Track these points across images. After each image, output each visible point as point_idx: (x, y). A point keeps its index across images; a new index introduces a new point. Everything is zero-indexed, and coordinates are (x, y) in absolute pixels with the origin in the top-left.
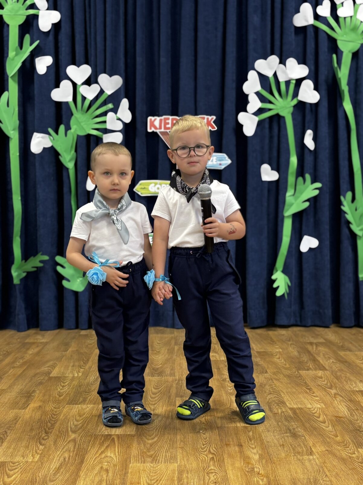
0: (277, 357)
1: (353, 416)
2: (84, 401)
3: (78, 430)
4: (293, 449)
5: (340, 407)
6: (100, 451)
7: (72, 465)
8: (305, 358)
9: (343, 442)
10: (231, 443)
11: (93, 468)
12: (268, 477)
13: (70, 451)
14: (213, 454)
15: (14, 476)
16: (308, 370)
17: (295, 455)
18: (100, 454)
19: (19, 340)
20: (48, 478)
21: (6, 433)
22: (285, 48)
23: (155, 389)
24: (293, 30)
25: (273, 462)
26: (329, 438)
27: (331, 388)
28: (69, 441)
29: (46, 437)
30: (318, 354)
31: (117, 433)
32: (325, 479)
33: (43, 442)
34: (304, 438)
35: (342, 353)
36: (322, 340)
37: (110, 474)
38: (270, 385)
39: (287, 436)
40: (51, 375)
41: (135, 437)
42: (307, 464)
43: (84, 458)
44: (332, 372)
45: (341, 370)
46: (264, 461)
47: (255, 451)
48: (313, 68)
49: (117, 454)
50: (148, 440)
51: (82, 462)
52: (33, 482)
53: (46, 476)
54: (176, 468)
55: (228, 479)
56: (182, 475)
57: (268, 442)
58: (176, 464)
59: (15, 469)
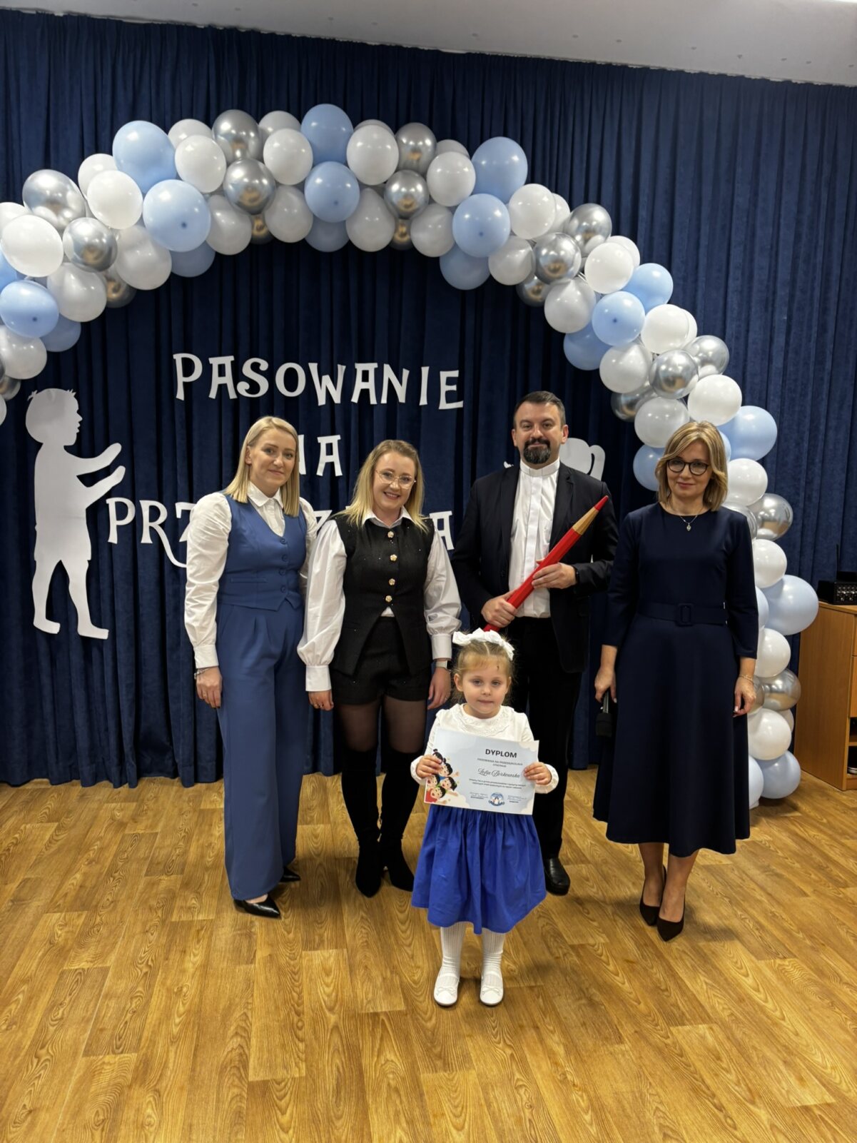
1: (646, 960)
2: (322, 943)
3: (335, 1005)
4: (598, 1031)
5: (626, 941)
6: (376, 1049)
7: (351, 1083)
9: (650, 1013)
10: (525, 1022)
11: (380, 1088)
12: (585, 1091)
13: (339, 1051)
14: (510, 1046)
15: (289, 1112)
17: (604, 1044)
18: (378, 1056)
19: (191, 804)
21: (247, 1017)
23: (402, 912)
25: (583, 1062)
26: (632, 1006)
28: (332, 1030)
29: (300, 1024)
31: (384, 1010)
32: (650, 1091)
33: (300, 1034)
34: (603, 1007)
37: (404, 1099)
39: (584, 1005)
41: (409, 1016)
42: (622, 1061)
43: (360, 1065)
44: (596, 865)
46: (572, 1058)
47: (556, 1038)
49: (398, 1054)
50: (426, 1021)
51: (361, 1074)
52: (315, 1120)
53: (328, 1110)
54: (477, 1081)
55: (542, 1098)
56: (487, 1093)
57: (565, 1018)
58: (474, 1072)
59: (285, 1095)
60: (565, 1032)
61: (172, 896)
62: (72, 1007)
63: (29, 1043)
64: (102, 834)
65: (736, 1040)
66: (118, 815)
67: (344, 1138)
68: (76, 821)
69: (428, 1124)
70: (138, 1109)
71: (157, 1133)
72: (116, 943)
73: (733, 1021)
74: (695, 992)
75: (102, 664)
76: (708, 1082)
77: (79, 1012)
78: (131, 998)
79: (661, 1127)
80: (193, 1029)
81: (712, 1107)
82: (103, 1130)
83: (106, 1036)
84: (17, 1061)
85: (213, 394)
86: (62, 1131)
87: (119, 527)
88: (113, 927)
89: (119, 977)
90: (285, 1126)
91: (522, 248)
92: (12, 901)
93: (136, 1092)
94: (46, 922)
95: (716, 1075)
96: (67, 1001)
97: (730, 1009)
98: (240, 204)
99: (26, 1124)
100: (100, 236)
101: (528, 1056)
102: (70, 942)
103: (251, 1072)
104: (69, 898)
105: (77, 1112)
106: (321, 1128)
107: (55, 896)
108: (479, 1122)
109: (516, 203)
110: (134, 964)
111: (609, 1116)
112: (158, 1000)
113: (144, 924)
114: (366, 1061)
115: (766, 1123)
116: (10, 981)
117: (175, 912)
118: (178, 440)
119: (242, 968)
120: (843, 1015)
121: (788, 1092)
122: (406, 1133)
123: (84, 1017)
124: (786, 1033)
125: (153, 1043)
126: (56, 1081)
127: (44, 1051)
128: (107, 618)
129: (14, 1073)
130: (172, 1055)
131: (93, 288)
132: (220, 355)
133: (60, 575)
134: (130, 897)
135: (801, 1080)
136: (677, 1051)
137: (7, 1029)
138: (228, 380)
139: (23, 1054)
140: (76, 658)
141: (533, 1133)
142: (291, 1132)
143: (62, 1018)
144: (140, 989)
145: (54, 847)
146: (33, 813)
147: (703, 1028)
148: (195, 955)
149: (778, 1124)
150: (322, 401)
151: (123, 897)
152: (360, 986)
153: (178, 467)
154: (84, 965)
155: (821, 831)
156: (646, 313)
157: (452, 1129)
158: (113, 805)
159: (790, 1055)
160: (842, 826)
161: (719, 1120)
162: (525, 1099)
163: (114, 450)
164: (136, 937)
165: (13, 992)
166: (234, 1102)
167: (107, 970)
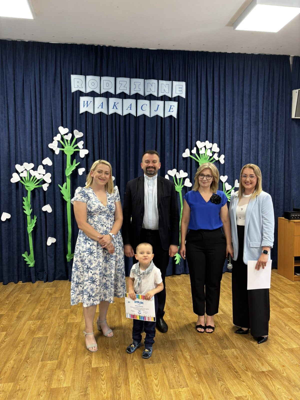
3: (119, 346)
6: (131, 358)
7: (123, 367)
9: (217, 346)
10: (178, 349)
11: (132, 369)
12: (195, 368)
13: (119, 358)
14: (173, 356)
15: (104, 376)
17: (202, 355)
18: (132, 360)
20: (117, 375)
22: (179, 166)
24: (182, 159)
25: (195, 360)
26: (212, 344)
28: (117, 353)
29: (108, 351)
32: (215, 368)
33: (108, 354)
34: (203, 345)
37: (139, 371)
38: (183, 314)
39: (197, 344)
42: (207, 360)
46: (192, 359)
47: (187, 354)
48: (189, 173)
49: (138, 359)
51: (126, 365)
52: (112, 378)
53: (116, 375)
54: (162, 366)
55: (182, 370)
56: (165, 369)
57: (191, 348)
58: (161, 363)
59: (103, 371)
60: (190, 352)
61: (67, 315)
62: (37, 347)
63: (24, 358)
64: (45, 297)
65: (243, 353)
66: (50, 291)
67: (121, 382)
68: (36, 294)
69: (147, 378)
70: (58, 376)
71: (64, 382)
72: (50, 329)
73: (243, 348)
74: (232, 340)
76: (234, 365)
77: (39, 349)
78: (55, 345)
79: (218, 378)
80: (75, 353)
81: (234, 372)
82: (47, 381)
83: (48, 355)
84: (21, 363)
86: (35, 382)
88: (49, 325)
89: (51, 339)
90: (103, 379)
92: (17, 318)
93: (57, 371)
94: (28, 323)
95: (236, 363)
96: (35, 346)
97: (242, 344)
99: (24, 380)
101: (178, 359)
102: (36, 329)
103: (92, 365)
104: (35, 317)
105: (39, 377)
106: (114, 380)
107: (30, 316)
108: (162, 377)
110: (56, 335)
111: (202, 375)
112: (63, 345)
113: (59, 323)
114: (128, 362)
115: (250, 376)
116: (17, 341)
117: (69, 320)
120: (278, 346)
121: (258, 367)
122: (140, 381)
123: (41, 351)
124: (259, 351)
125: (62, 357)
126: (33, 369)
127: (28, 360)
129: (20, 366)
130: (68, 360)
134: (54, 316)
135: (263, 364)
136: (225, 357)
137: (17, 354)
139: (22, 361)
141: (178, 380)
142: (105, 381)
143: (34, 351)
144: (58, 342)
145: (29, 302)
146: (22, 291)
147: (233, 350)
148: (75, 332)
149: (254, 376)
151: (52, 316)
152: (127, 340)
154: (40, 336)
155: (277, 291)
157: (154, 379)
158: (48, 288)
159: (261, 358)
160: (284, 290)
162: (176, 371)
164: (56, 327)
165: (19, 343)
166: (87, 373)
167: (47, 337)
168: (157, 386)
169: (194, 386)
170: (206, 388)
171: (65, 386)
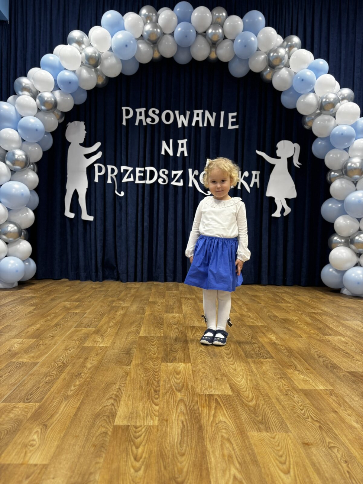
0: (263, 297)
2: (173, 312)
3: (177, 324)
5: (306, 319)
8: (278, 298)
9: (315, 333)
10: (259, 332)
11: (194, 340)
12: (284, 346)
15: (155, 342)
16: (282, 303)
17: (294, 338)
18: (194, 334)
19: (123, 286)
21: (140, 324)
25: (284, 341)
26: (307, 331)
27: (298, 311)
28: (175, 328)
30: (284, 297)
31: (198, 326)
32: (314, 348)
33: (162, 328)
34: (294, 331)
35: (296, 297)
36: (282, 291)
39: (286, 330)
40: (150, 301)
42: (301, 341)
44: (295, 304)
45: (299, 304)
46: (279, 340)
47: (272, 335)
51: (186, 337)
52: (165, 344)
53: (171, 343)
57: (277, 332)
59: (154, 339)
60: (276, 335)
62: (71, 319)
63: (53, 324)
64: (87, 290)
65: (356, 341)
67: (177, 348)
68: (77, 287)
70: (94, 339)
72: (89, 309)
73: (354, 337)
74: (337, 330)
75: (90, 231)
76: (342, 348)
78: (95, 319)
79: (317, 355)
80: (118, 325)
81: (343, 353)
82: (80, 341)
83: (84, 325)
84: (48, 328)
85: (137, 124)
86: (64, 340)
87: (99, 176)
88: (89, 305)
89: (90, 314)
90: (153, 345)
91: (262, 54)
92: (51, 299)
93: (93, 336)
94: (63, 303)
95: (345, 346)
96: (69, 318)
97: (353, 334)
98: (149, 40)
99: (50, 338)
100: (95, 53)
101: (259, 338)
103: (140, 334)
104: (73, 300)
105: (70, 337)
106: (168, 346)
107: (67, 299)
108: (236, 349)
109: (260, 35)
110: (96, 312)
111: (294, 351)
112: (105, 319)
113: (101, 305)
114: (189, 335)
117: (114, 304)
118: (123, 141)
119: (139, 315)
122: (203, 349)
123: (75, 321)
125: (102, 326)
126: (64, 331)
127: (59, 326)
128: (93, 212)
130: (109, 329)
131: (92, 76)
132: (140, 107)
133: (76, 194)
134: (97, 301)
136: (328, 341)
138: (143, 117)
139: (51, 327)
140: (81, 228)
141: (259, 352)
142: (155, 346)
143: (67, 321)
144: (98, 317)
145: (68, 291)
146: (61, 285)
147: (339, 337)
148: (121, 312)
150: (180, 126)
151: (94, 301)
153: (123, 152)
154: (77, 312)
156: (317, 79)
158: (92, 284)
161: (345, 355)
162: (257, 346)
163: (98, 145)
164: (98, 308)
165: (49, 315)
166: (133, 339)
167: (86, 313)
168: (228, 355)
169: (281, 359)
170: (300, 361)
171: (101, 345)
